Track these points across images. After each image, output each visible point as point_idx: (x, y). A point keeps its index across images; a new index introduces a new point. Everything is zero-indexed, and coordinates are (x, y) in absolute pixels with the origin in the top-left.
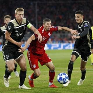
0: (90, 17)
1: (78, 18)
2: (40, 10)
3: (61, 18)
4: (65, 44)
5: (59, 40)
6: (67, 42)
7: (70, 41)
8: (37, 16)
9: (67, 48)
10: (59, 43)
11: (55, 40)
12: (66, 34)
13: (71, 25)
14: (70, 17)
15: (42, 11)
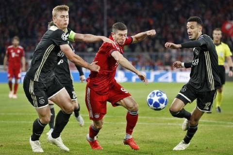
0: (207, 22)
1: (192, 30)
2: (113, 7)
3: (152, 23)
4: (157, 73)
5: (147, 64)
6: (162, 68)
7: (169, 68)
8: (106, 18)
9: (161, 79)
10: (147, 71)
11: (139, 64)
12: (160, 54)
13: (170, 36)
14: (169, 22)
15: (117, 9)
